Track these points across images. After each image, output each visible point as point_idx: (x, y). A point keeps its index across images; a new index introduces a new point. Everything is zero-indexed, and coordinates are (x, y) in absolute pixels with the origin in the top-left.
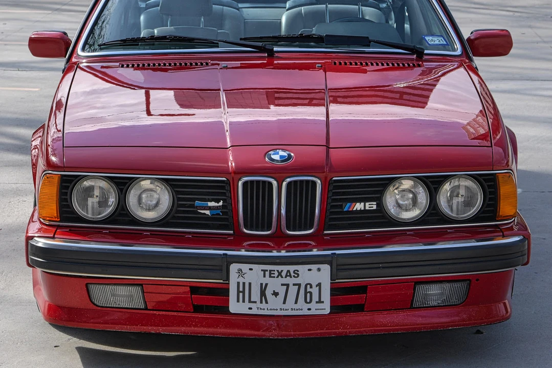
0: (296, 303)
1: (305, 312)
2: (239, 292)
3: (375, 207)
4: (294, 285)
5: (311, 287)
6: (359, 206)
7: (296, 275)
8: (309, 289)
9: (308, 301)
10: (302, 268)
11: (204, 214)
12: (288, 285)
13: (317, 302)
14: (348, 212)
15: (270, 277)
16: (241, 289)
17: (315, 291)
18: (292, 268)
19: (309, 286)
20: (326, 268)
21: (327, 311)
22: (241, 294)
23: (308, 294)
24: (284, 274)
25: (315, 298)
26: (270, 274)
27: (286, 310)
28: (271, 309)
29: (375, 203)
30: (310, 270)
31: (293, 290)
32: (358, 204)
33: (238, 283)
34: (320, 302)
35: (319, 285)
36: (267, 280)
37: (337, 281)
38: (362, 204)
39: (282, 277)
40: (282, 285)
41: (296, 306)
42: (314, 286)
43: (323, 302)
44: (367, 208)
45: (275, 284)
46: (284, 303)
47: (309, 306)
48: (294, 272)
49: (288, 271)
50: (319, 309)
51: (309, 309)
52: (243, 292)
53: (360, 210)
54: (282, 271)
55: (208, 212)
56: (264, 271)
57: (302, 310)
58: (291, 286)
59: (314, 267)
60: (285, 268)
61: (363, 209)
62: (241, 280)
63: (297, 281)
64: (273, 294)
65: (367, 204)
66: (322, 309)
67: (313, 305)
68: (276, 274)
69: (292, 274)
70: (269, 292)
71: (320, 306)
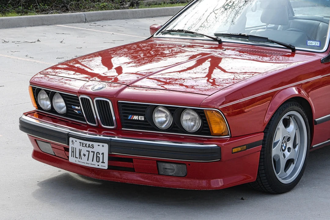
0: (93, 161)
1: (96, 166)
2: (72, 152)
3: (143, 119)
4: (92, 152)
5: (99, 154)
6: (136, 118)
7: (92, 147)
8: (98, 155)
9: (98, 161)
10: (95, 144)
11: (76, 112)
12: (89, 151)
13: (102, 162)
14: (130, 120)
15: (82, 146)
16: (73, 151)
17: (101, 156)
18: (91, 143)
19: (98, 153)
20: (106, 146)
21: (106, 168)
22: (73, 153)
23: (98, 158)
24: (87, 145)
25: (101, 160)
26: (82, 145)
27: (89, 164)
28: (83, 163)
29: (143, 117)
30: (99, 145)
31: (91, 154)
32: (135, 116)
33: (72, 147)
34: (103, 162)
35: (103, 154)
36: (81, 148)
37: (112, 153)
38: (137, 116)
39: (87, 147)
40: (87, 151)
41: (93, 163)
42: (100, 154)
43: (104, 163)
44: (139, 119)
45: (84, 150)
46: (88, 160)
47: (98, 164)
48: (92, 145)
49: (89, 145)
50: (102, 166)
51: (98, 165)
52: (74, 152)
53: (136, 120)
54: (87, 144)
55: (77, 111)
56: (80, 143)
57: (95, 165)
58: (90, 152)
59: (101, 144)
60: (88, 143)
61: (137, 119)
62: (73, 146)
63: (93, 150)
64: (83, 155)
65: (139, 117)
66: (104, 166)
67: (100, 163)
68: (84, 145)
69: (91, 146)
70: (82, 154)
71: (103, 164)
